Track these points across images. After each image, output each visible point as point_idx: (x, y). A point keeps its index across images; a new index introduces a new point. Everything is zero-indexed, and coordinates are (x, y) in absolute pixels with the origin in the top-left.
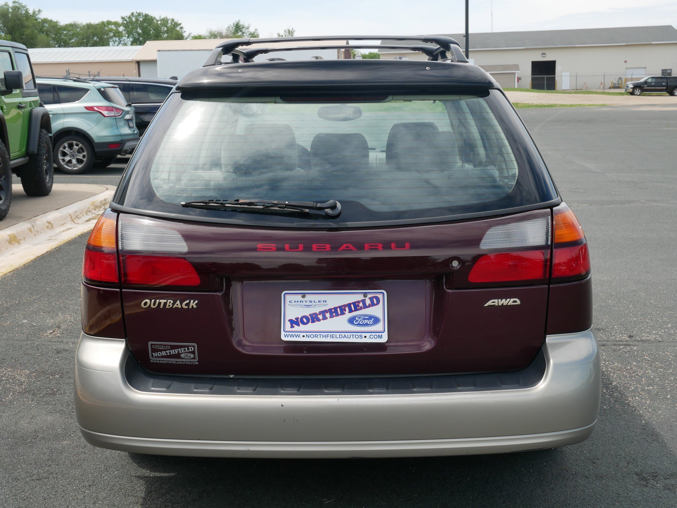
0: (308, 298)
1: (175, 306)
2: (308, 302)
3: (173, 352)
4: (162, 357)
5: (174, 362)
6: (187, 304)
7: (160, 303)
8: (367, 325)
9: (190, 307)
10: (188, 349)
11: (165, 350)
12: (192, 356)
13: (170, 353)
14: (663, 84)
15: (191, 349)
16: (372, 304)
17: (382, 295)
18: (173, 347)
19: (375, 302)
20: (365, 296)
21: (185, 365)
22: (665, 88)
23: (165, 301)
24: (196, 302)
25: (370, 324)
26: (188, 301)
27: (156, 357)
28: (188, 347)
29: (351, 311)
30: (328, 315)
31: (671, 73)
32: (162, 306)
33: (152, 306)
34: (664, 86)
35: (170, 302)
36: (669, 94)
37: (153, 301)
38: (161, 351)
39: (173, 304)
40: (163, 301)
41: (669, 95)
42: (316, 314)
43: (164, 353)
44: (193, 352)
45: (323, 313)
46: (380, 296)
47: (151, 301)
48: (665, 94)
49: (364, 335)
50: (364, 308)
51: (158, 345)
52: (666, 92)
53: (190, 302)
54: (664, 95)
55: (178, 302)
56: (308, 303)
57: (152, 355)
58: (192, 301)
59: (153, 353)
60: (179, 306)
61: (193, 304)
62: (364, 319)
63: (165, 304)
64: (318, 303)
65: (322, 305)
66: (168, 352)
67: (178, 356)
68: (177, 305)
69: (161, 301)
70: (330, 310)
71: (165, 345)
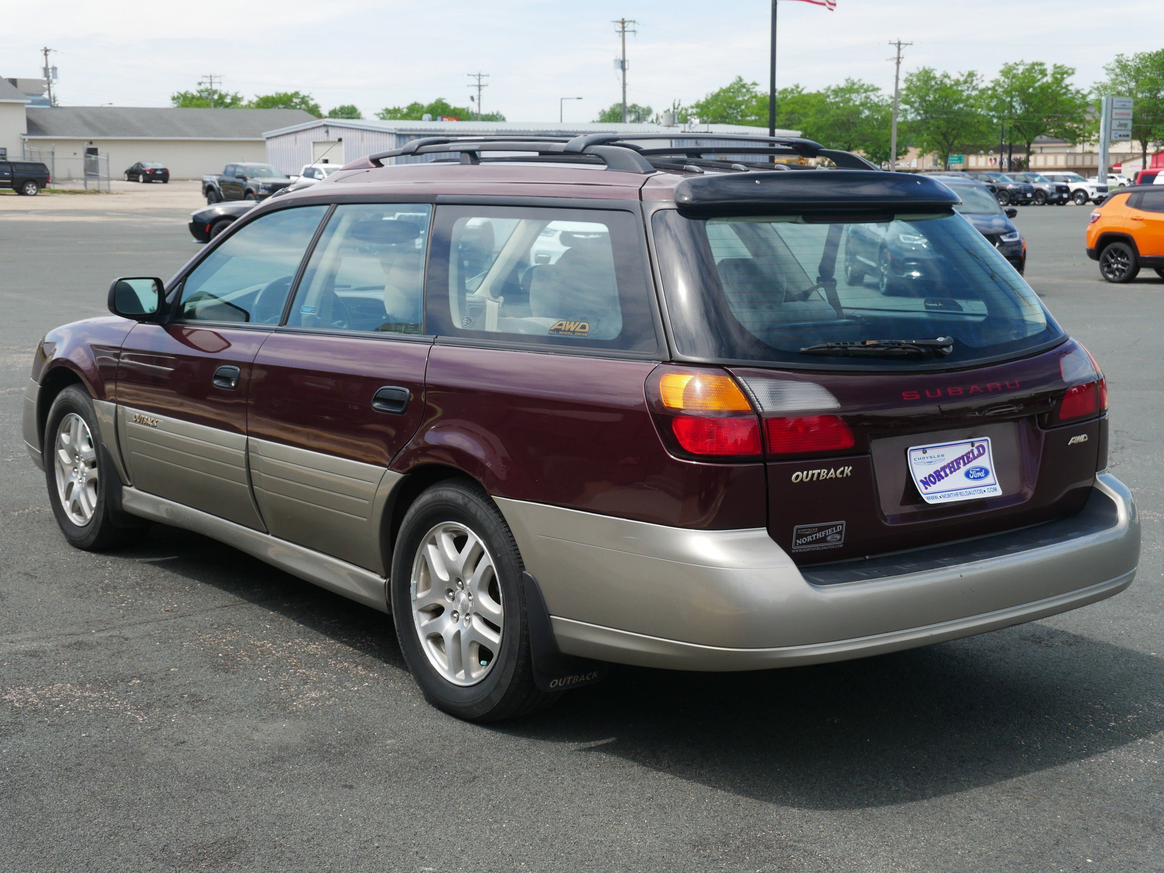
0: (930, 452)
1: (829, 475)
2: (929, 458)
3: (819, 535)
4: (807, 543)
5: (818, 549)
6: (842, 472)
7: (813, 475)
8: (980, 478)
9: (845, 475)
10: (836, 529)
11: (811, 535)
12: (838, 537)
13: (816, 537)
14: (6, 174)
15: (839, 528)
16: (980, 455)
17: (986, 442)
18: (821, 529)
19: (982, 452)
20: (973, 446)
21: (829, 550)
22: (9, 181)
23: (819, 471)
24: (851, 468)
25: (983, 477)
26: (842, 469)
27: (799, 544)
28: (836, 526)
29: (965, 464)
30: (948, 471)
31: (5, 155)
32: (815, 479)
33: (805, 480)
34: (7, 178)
35: (824, 472)
36: (17, 191)
37: (805, 473)
38: (806, 536)
39: (827, 474)
40: (816, 472)
41: (17, 194)
42: (938, 471)
43: (809, 538)
44: (840, 533)
45: (943, 469)
46: (985, 444)
47: (803, 474)
48: (9, 191)
49: (983, 489)
50: (974, 460)
51: (805, 528)
52: (11, 189)
53: (844, 469)
54: (7, 193)
55: (832, 470)
56: (929, 460)
57: (796, 542)
58: (846, 468)
59: (798, 541)
60: (834, 476)
61: (848, 470)
62: (977, 472)
63: (819, 474)
64: (937, 458)
65: (940, 460)
66: (814, 536)
67: (824, 540)
68: (832, 474)
69: (814, 472)
70: (948, 466)
71: (812, 528)
